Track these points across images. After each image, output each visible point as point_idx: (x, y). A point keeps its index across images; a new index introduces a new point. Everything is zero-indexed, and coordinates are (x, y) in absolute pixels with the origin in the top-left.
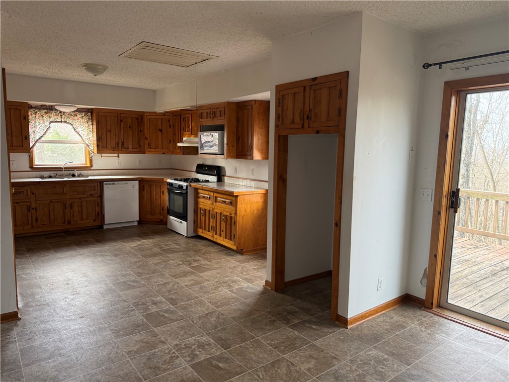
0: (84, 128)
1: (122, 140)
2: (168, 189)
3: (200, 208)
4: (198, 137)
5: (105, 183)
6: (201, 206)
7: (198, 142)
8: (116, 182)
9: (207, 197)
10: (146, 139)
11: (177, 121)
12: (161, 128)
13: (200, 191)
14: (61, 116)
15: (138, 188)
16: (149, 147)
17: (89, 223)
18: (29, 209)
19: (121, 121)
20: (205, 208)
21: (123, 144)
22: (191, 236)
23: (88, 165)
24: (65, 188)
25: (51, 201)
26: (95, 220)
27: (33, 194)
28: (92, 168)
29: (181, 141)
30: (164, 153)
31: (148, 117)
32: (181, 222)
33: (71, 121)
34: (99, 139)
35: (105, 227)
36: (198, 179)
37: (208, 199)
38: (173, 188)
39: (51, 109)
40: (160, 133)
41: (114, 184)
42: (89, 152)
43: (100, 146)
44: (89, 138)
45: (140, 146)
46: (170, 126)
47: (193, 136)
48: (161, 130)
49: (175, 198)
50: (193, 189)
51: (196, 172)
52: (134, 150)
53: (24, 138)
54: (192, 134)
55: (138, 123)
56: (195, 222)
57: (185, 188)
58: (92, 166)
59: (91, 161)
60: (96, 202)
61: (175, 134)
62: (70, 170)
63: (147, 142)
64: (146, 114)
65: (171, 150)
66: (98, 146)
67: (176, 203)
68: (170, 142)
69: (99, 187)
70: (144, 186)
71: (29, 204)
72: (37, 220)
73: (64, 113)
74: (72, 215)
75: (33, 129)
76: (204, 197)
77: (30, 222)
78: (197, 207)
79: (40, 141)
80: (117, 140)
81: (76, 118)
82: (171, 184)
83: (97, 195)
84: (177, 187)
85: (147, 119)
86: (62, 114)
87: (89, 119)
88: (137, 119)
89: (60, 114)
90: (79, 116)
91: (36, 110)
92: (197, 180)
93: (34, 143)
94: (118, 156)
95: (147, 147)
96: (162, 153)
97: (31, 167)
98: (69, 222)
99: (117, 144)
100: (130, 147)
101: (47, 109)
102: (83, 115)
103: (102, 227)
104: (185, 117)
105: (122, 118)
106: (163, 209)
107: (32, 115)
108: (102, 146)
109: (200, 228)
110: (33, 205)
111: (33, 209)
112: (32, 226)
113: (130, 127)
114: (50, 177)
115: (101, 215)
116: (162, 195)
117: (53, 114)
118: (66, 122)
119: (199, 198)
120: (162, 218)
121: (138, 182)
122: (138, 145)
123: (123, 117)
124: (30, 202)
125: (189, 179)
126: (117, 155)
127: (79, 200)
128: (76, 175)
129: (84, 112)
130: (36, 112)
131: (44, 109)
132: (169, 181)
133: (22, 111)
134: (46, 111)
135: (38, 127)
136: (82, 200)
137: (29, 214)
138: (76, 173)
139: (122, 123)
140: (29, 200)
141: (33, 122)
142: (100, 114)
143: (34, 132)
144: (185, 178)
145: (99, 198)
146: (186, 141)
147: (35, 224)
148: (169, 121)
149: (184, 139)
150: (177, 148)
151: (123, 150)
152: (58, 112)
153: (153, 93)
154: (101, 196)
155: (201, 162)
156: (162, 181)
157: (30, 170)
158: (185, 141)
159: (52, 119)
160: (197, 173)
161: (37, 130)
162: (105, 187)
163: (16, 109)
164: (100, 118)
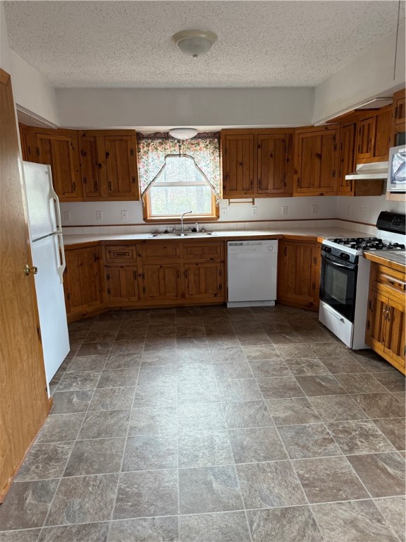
0: (208, 162)
1: (259, 177)
2: (322, 256)
3: (382, 303)
4: (388, 160)
5: (229, 242)
6: (384, 299)
7: (387, 169)
8: (244, 242)
9: (400, 285)
10: (296, 172)
11: (347, 136)
12: (319, 153)
13: (384, 269)
14: (180, 146)
15: (277, 251)
16: (300, 186)
17: (209, 298)
18: (135, 275)
19: (259, 147)
20: (392, 304)
21: (260, 183)
22: (358, 348)
23: (214, 216)
24: (178, 250)
25: (161, 267)
26: (216, 295)
27: (139, 256)
28: (219, 220)
29: (353, 171)
30: (322, 194)
31: (301, 136)
32: (342, 320)
33: (192, 153)
34: (226, 177)
35: (229, 306)
36: (380, 241)
37: (401, 289)
38: (331, 257)
39: (166, 137)
40: (317, 161)
41: (242, 244)
42: (215, 197)
43: (228, 188)
44: (215, 177)
45: (285, 185)
46: (335, 148)
47: (376, 158)
48: (319, 156)
49: (334, 273)
50: (370, 264)
51: (377, 226)
52: (276, 191)
53: (131, 181)
54: (374, 156)
55: (285, 147)
56: (370, 325)
57: (352, 260)
58: (218, 217)
59: (218, 209)
60: (219, 268)
61: (343, 160)
62: (191, 223)
63: (296, 177)
64: (297, 132)
65: (335, 189)
66: (224, 188)
67: (335, 283)
68: (334, 174)
69: (222, 248)
70: (286, 248)
71: (135, 269)
72: (144, 290)
73: (183, 141)
74: (187, 286)
75: (146, 168)
76: (392, 283)
77: (137, 292)
78: (376, 299)
79: (154, 184)
80: (251, 177)
81: (198, 148)
82: (328, 249)
83: (219, 260)
84: (338, 255)
85: (299, 139)
86: (181, 143)
87: (215, 147)
88: (283, 141)
89: (178, 144)
90: (202, 145)
91: (149, 141)
92: (379, 245)
93: (146, 187)
94: (253, 202)
95: (295, 184)
96: (319, 193)
97: (145, 219)
98: (183, 296)
99: (252, 184)
100: (271, 186)
101: (162, 138)
102: (208, 143)
103: (225, 304)
104: (363, 126)
105: (260, 142)
106: (314, 286)
107: (143, 147)
108: (232, 187)
109: (379, 341)
110: (140, 271)
111: (140, 275)
112: (139, 298)
113: (271, 156)
114: (166, 232)
115: (223, 288)
116: (313, 264)
117: (169, 144)
118: (185, 155)
119: (381, 282)
120: (311, 300)
121: (277, 241)
122: (283, 184)
123: (262, 140)
124: (137, 266)
125: (363, 239)
126: (251, 200)
127: (195, 266)
128: (198, 230)
129: (210, 137)
130: (149, 144)
131: (158, 138)
132: (326, 242)
133: (129, 142)
134: (160, 141)
135: (152, 164)
136: (199, 265)
137: (136, 282)
138: (198, 226)
139: (260, 150)
140: (134, 264)
141: (145, 158)
142: (228, 137)
143: (146, 171)
144: (356, 237)
145: (222, 264)
146: (362, 172)
147: (142, 296)
148: (334, 138)
149: (359, 166)
150: (344, 184)
151: (260, 191)
152: (176, 141)
153: (310, 93)
154: (224, 262)
155: (387, 209)
156: (314, 242)
157: (144, 222)
158: (360, 171)
159: (168, 152)
160: (380, 228)
161: (150, 168)
162: (230, 248)
163: (122, 140)
164: (228, 144)
